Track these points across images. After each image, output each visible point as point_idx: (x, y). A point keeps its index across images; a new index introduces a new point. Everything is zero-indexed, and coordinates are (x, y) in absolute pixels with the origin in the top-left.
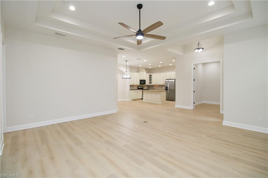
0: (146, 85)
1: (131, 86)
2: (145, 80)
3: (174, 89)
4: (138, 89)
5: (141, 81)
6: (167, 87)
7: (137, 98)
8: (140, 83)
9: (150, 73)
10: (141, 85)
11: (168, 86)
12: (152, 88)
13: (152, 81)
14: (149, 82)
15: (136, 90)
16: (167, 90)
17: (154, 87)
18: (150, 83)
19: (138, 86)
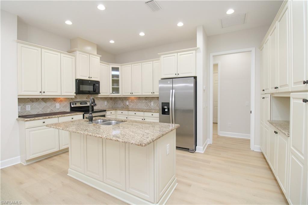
0: (99, 96)
1: (22, 101)
2: (98, 82)
3: (193, 107)
4: (74, 110)
5: (80, 83)
6: (168, 104)
7: (56, 149)
8: (79, 92)
9: (115, 62)
10: (84, 98)
11: (171, 101)
12: (122, 105)
13: (120, 87)
14: (111, 87)
15: (63, 113)
16: (168, 113)
17: (127, 104)
18: (116, 90)
19: (71, 101)
